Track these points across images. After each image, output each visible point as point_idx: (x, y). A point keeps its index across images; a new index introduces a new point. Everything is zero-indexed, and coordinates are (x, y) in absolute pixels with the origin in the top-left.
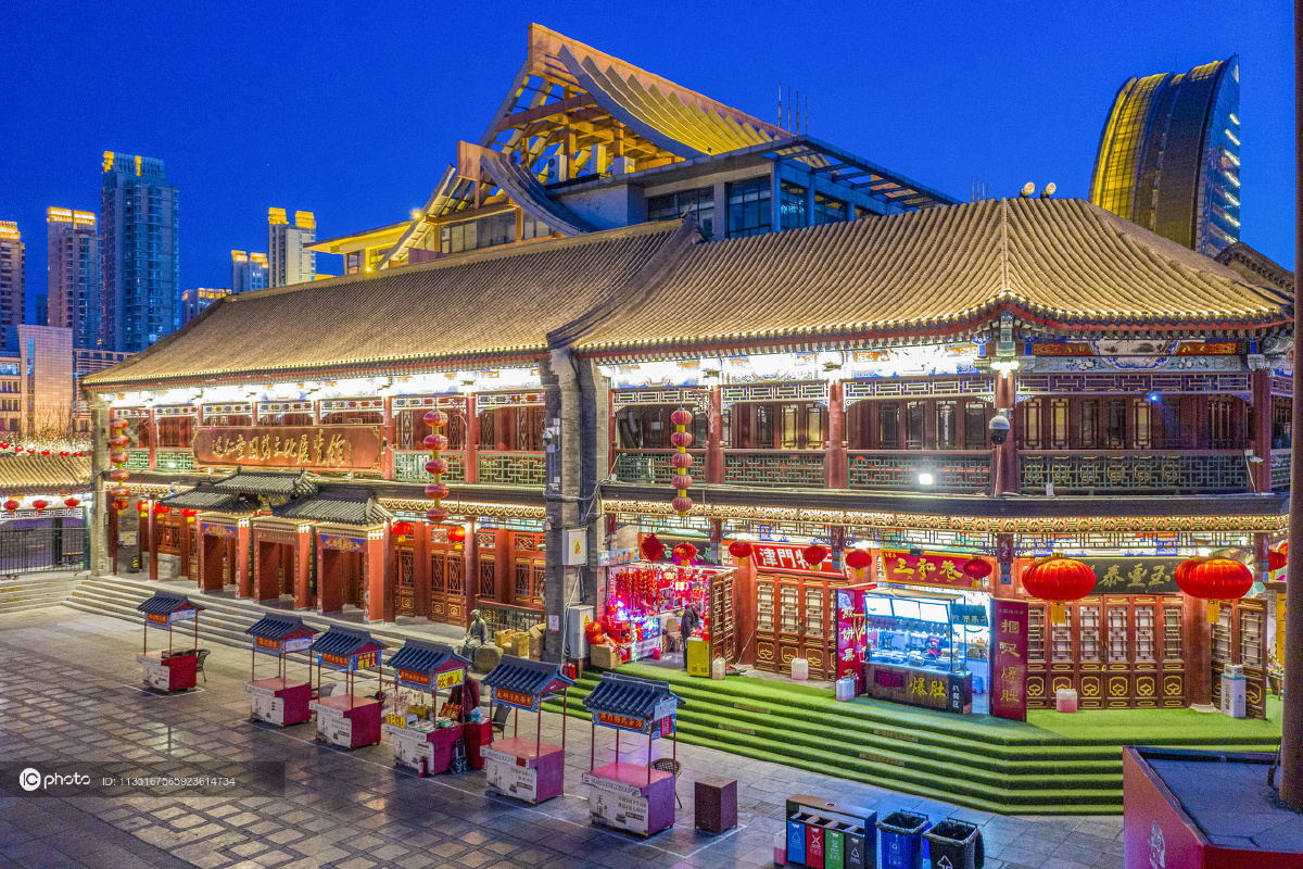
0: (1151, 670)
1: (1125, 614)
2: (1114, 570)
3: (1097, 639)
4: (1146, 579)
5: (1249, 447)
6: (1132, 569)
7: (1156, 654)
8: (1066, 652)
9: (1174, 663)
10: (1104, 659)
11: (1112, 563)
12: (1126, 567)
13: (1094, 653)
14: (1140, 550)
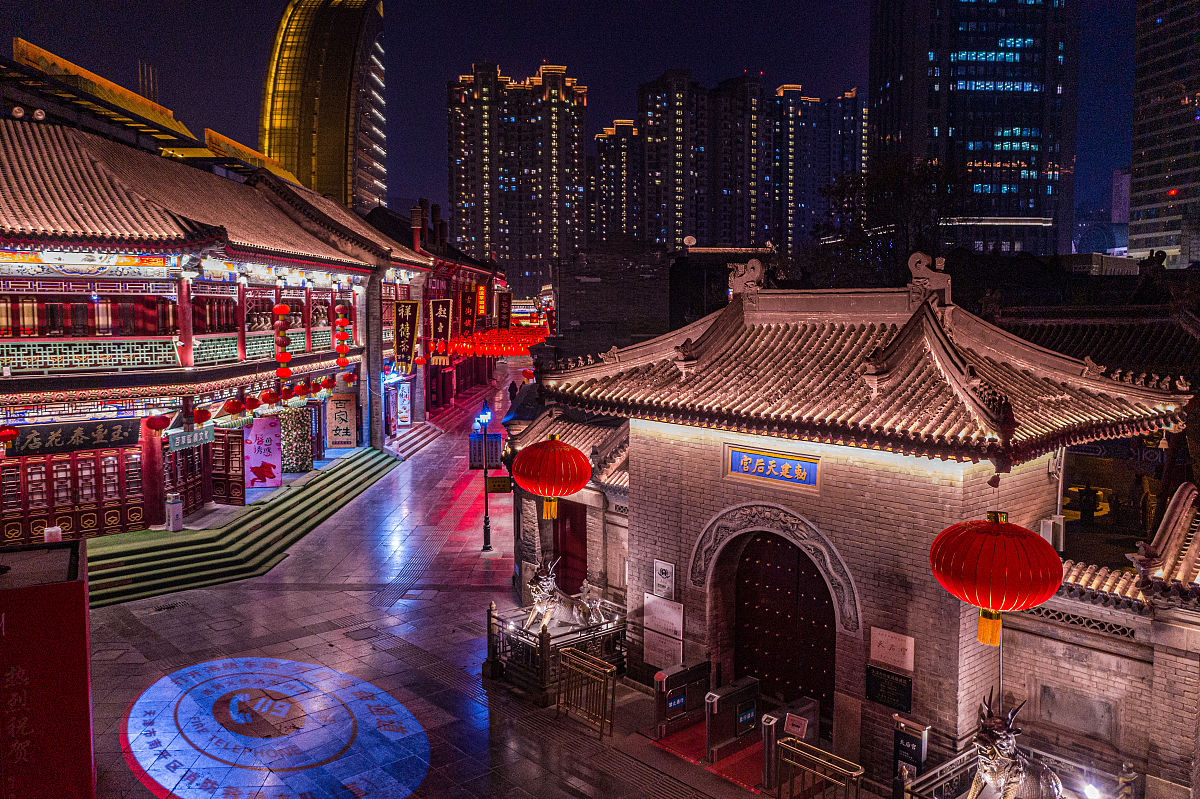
0: (117, 504)
1: (93, 465)
2: (79, 431)
3: (69, 486)
4: (108, 436)
5: (176, 334)
6: (95, 431)
7: (120, 493)
8: (42, 500)
9: (135, 498)
10: (76, 502)
11: (76, 426)
12: (89, 428)
13: (67, 497)
14: (103, 414)
